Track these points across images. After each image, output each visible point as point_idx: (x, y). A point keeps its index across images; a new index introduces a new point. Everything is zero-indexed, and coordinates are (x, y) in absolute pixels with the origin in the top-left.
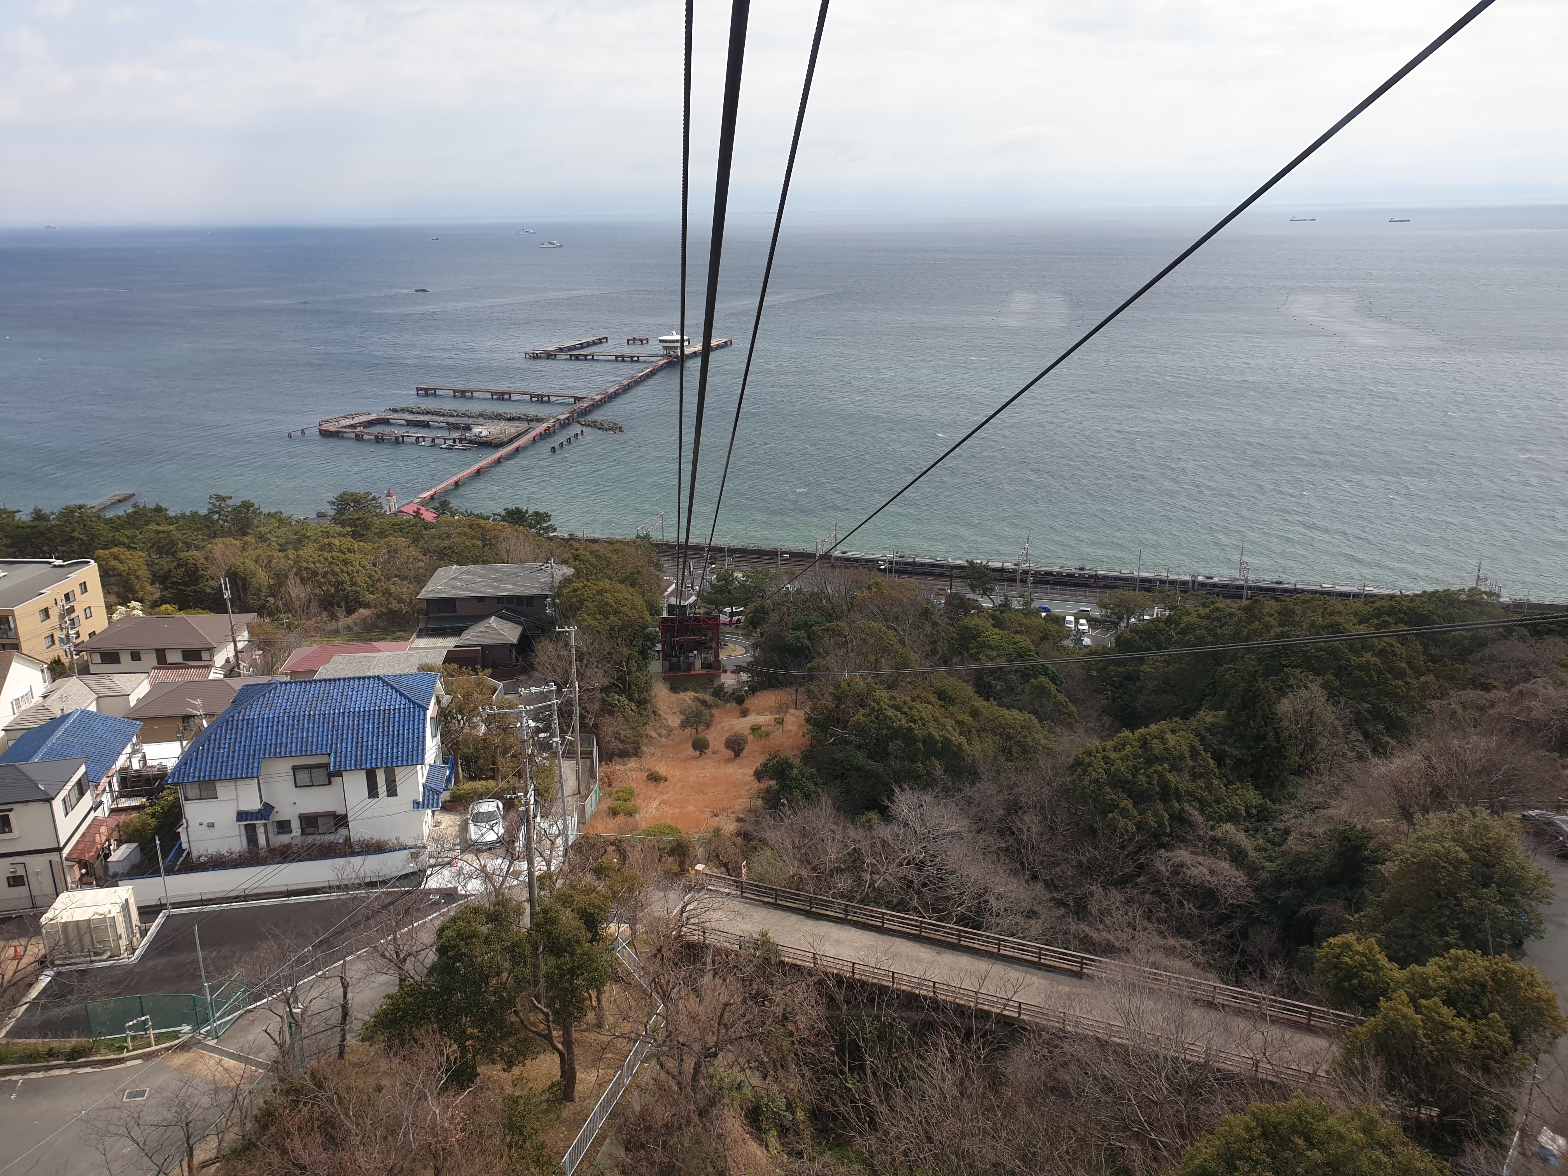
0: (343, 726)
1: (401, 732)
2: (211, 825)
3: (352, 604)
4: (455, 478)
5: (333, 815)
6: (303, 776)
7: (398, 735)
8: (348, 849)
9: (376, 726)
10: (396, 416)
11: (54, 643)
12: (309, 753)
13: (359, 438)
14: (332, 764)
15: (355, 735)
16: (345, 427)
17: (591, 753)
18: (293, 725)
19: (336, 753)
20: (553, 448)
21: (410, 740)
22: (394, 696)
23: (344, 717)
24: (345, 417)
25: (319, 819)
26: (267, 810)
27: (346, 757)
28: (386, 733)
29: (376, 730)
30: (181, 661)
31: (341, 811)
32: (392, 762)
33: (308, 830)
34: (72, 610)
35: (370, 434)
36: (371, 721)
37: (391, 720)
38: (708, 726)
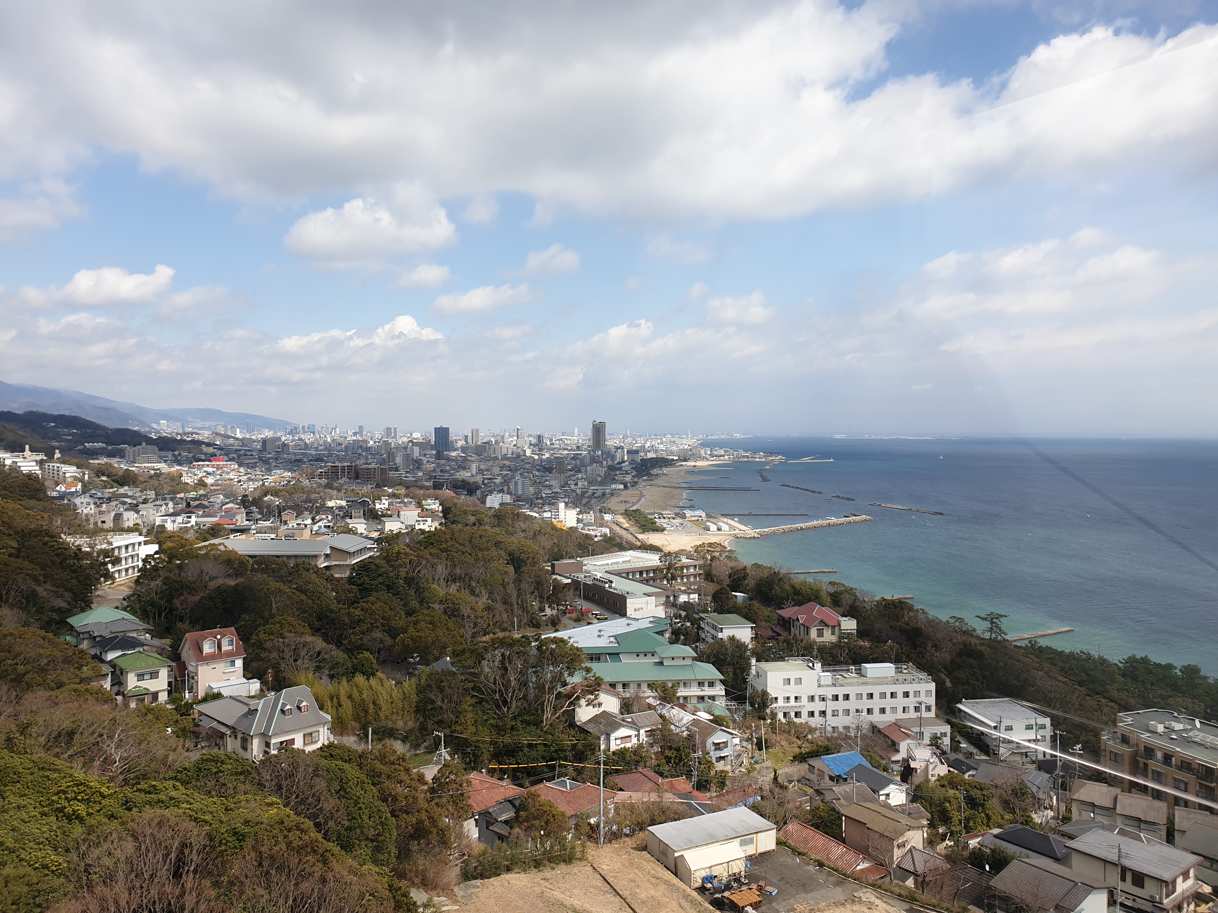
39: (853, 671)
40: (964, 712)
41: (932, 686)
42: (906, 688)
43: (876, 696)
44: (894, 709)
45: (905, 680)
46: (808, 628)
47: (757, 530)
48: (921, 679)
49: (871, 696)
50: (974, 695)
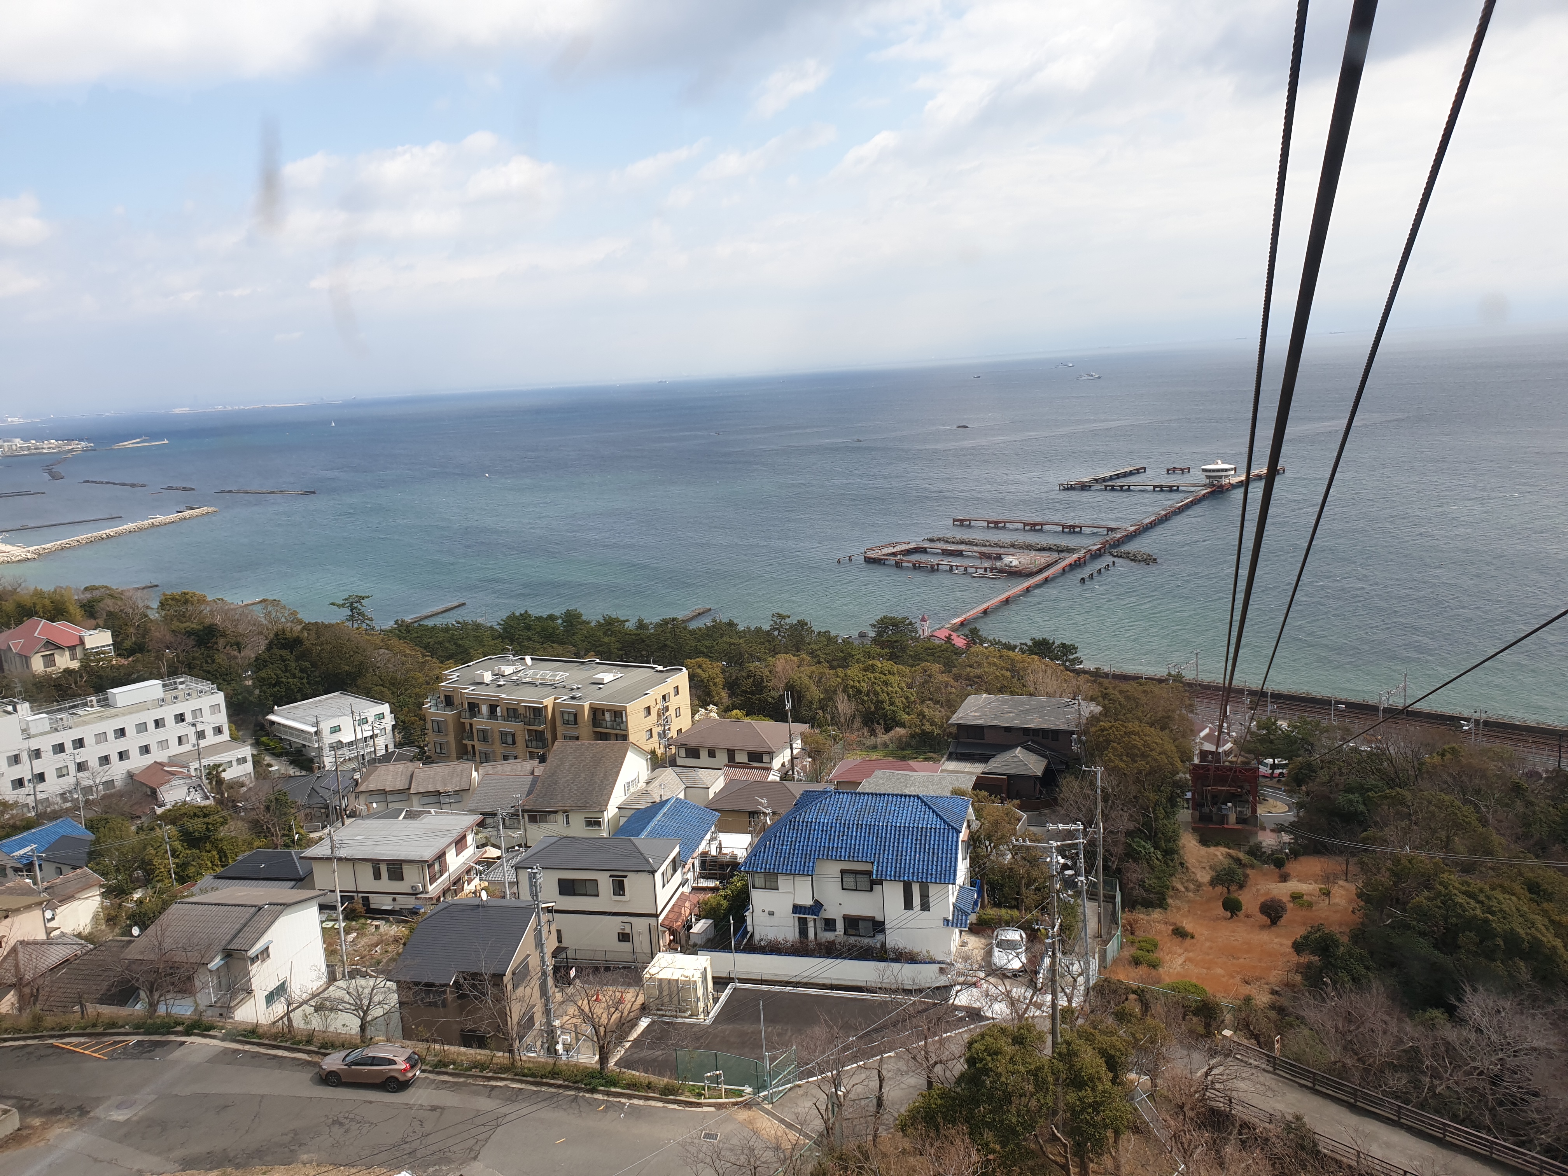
0: (885, 838)
1: (936, 851)
2: (771, 914)
3: (890, 724)
4: (985, 606)
5: (872, 920)
6: (849, 880)
7: (933, 853)
8: (882, 954)
9: (914, 842)
10: (933, 545)
11: (651, 736)
12: (855, 859)
13: (898, 565)
14: (875, 872)
15: (896, 848)
16: (887, 555)
17: (1114, 897)
18: (844, 832)
19: (878, 863)
20: (1083, 579)
21: (944, 860)
22: (931, 816)
23: (887, 830)
24: (887, 546)
25: (860, 922)
26: (817, 907)
27: (887, 867)
28: (922, 850)
29: (914, 846)
30: (746, 761)
31: (879, 918)
32: (927, 878)
33: (851, 931)
34: (667, 709)
35: (908, 562)
36: (910, 837)
37: (928, 838)
38: (1241, 887)
39: (95, 702)
40: (279, 724)
41: (219, 698)
42: (179, 708)
43: (130, 731)
44: (164, 744)
45: (176, 698)
46: (26, 657)
47: (31, 549)
48: (201, 692)
49: (121, 732)
50: (289, 698)
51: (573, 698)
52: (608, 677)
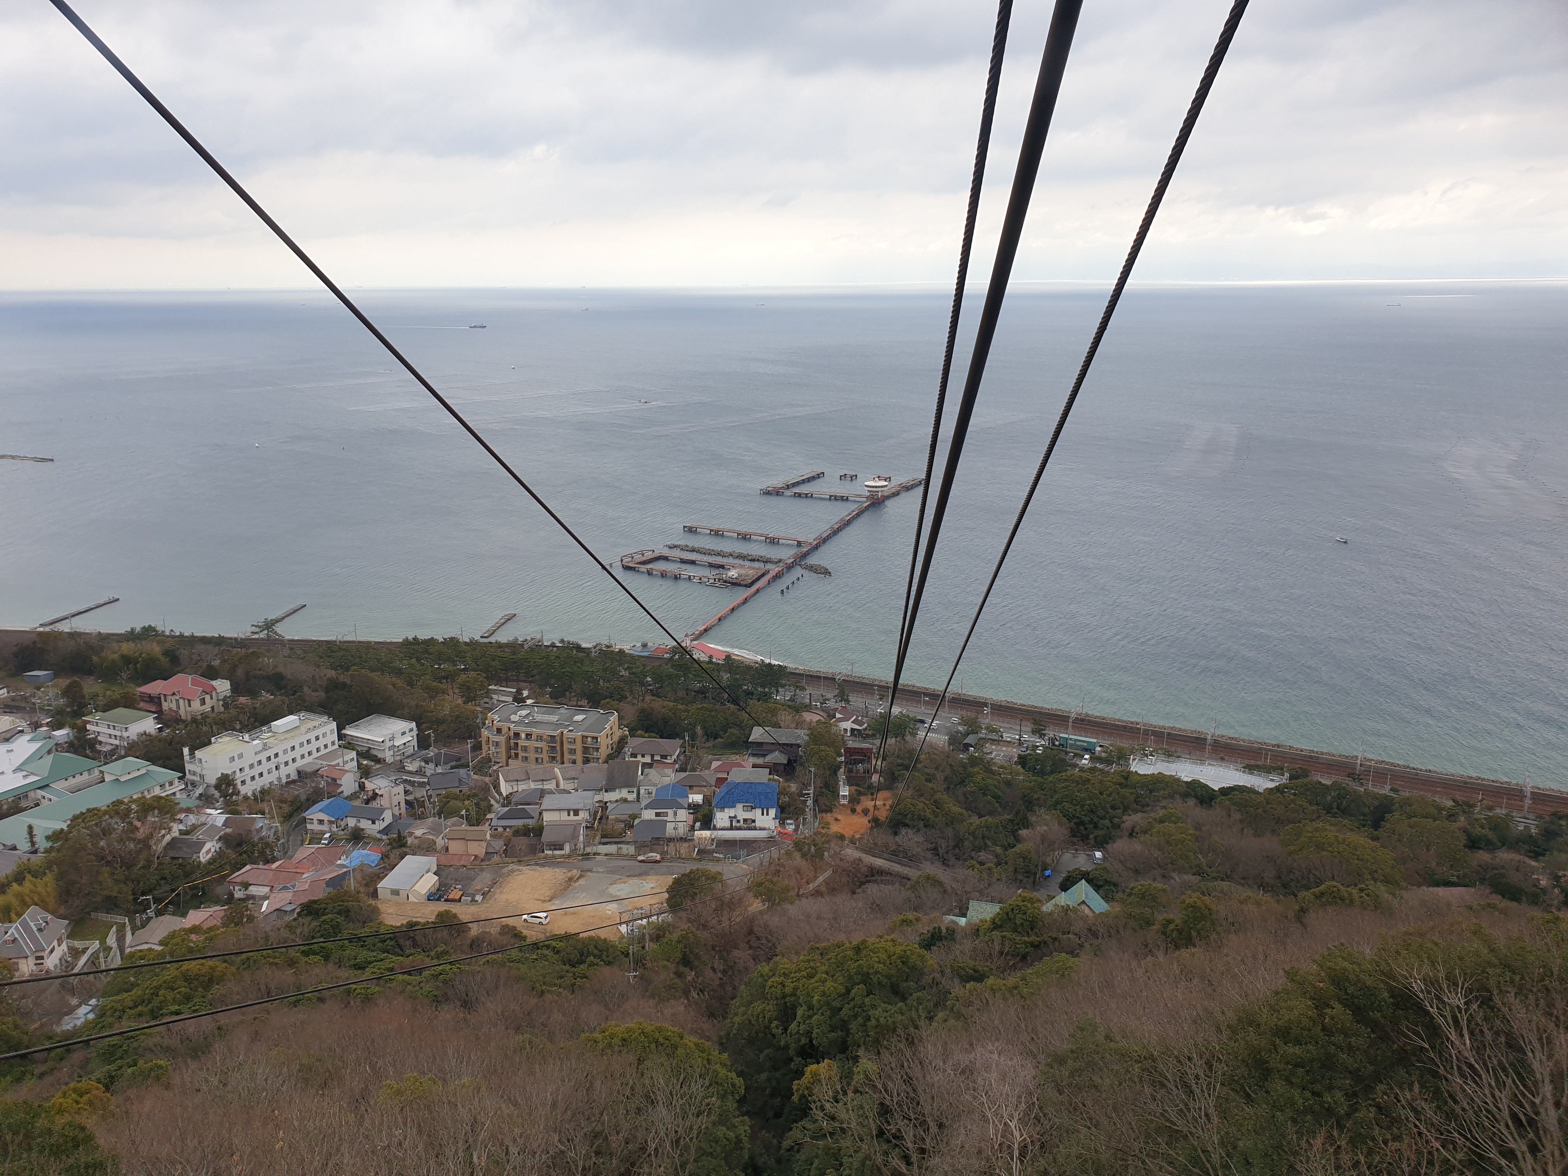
0: (756, 796)
2: (720, 819)
3: (717, 736)
5: (751, 819)
6: (745, 809)
8: (755, 829)
14: (754, 806)
16: (638, 562)
19: (756, 803)
20: (783, 590)
22: (768, 789)
23: (756, 793)
25: (748, 820)
30: (660, 759)
31: (754, 818)
32: (766, 807)
33: (745, 823)
35: (657, 570)
36: (763, 795)
38: (858, 803)
39: (266, 731)
40: (355, 736)
41: (333, 725)
42: (315, 732)
45: (314, 726)
46: (189, 700)
48: (325, 722)
49: (293, 748)
51: (570, 731)
52: (579, 718)
